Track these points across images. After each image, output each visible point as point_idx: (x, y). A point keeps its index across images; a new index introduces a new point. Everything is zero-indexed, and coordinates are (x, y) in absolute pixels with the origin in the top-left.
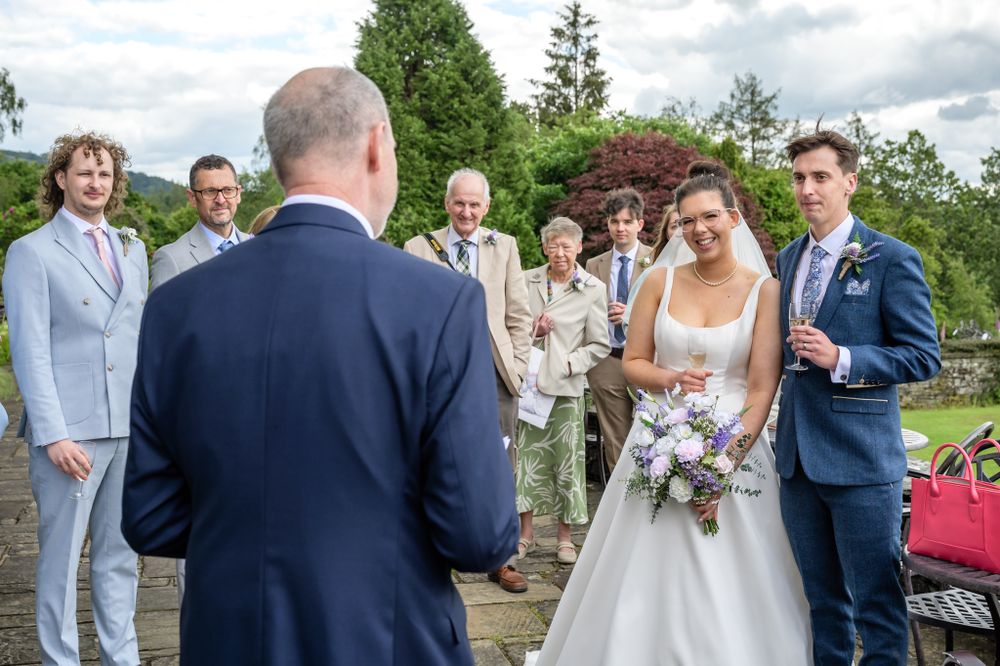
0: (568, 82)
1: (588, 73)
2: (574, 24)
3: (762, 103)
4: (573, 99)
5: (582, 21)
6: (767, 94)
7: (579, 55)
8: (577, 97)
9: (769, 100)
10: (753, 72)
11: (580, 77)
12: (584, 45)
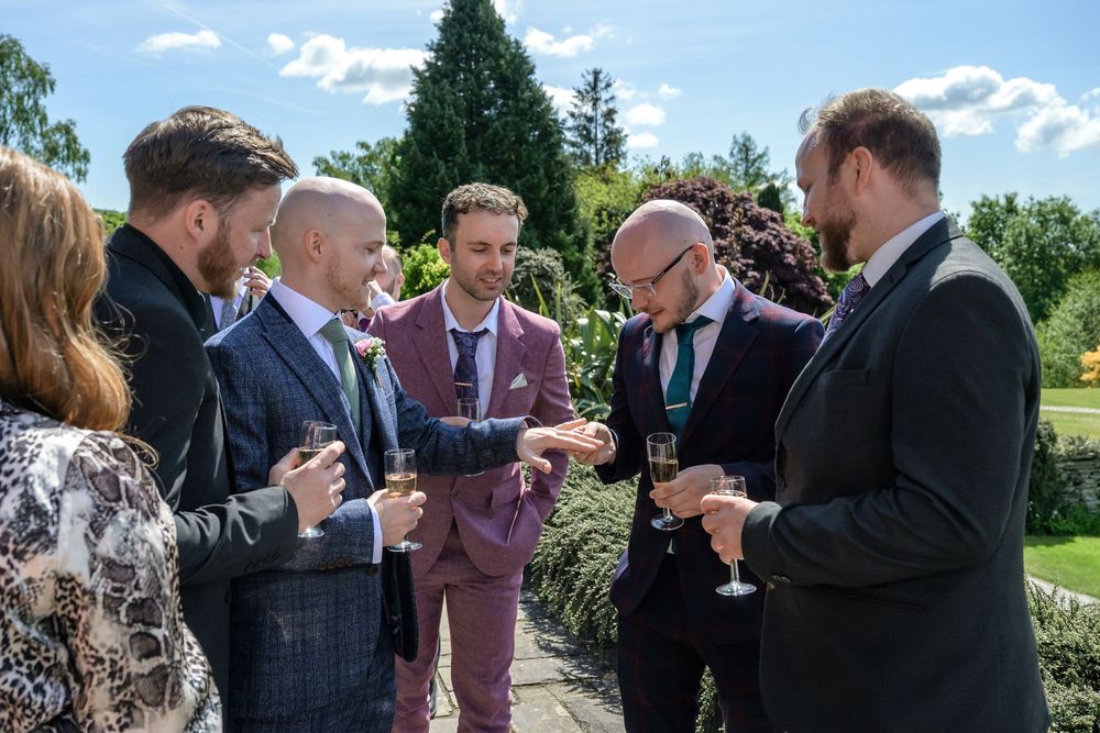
0: (589, 139)
1: (606, 132)
2: (594, 88)
3: (755, 160)
4: (594, 156)
5: (602, 85)
6: (759, 151)
7: (599, 116)
8: (597, 154)
9: (760, 157)
10: (748, 133)
11: (600, 136)
12: (603, 108)
